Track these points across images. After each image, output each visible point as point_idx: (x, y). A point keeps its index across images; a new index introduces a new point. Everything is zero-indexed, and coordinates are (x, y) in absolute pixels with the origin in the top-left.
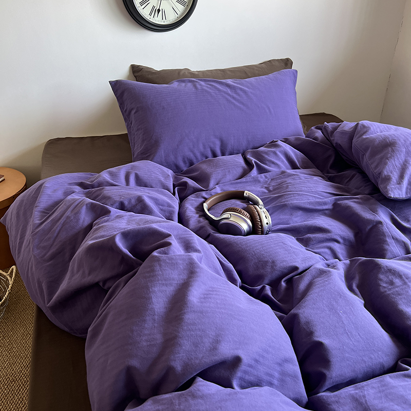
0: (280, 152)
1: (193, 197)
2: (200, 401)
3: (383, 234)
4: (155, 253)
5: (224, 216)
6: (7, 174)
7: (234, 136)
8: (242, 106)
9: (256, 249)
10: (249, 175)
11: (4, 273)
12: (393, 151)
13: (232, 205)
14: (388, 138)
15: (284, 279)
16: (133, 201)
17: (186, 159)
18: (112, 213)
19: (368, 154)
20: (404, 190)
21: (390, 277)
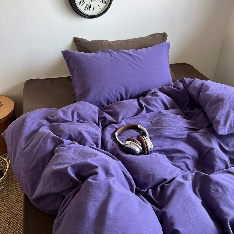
0: (158, 99)
1: (109, 128)
3: (214, 156)
4: (89, 179)
5: (128, 143)
8: (137, 68)
9: (144, 166)
10: (141, 114)
11: (4, 159)
12: (222, 104)
13: (131, 133)
14: (220, 96)
15: (159, 186)
16: (77, 134)
17: (105, 99)
18: (65, 143)
19: (208, 104)
20: (227, 130)
21: (216, 187)
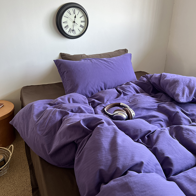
0: (131, 87)
1: (99, 107)
2: (134, 177)
3: (180, 117)
4: (98, 126)
5: (115, 113)
6: (5, 103)
7: (109, 81)
8: (111, 69)
9: (132, 125)
10: (120, 96)
11: (6, 149)
12: (178, 84)
14: (175, 79)
15: (146, 136)
16: (77, 109)
17: (90, 92)
18: (70, 114)
19: (168, 86)
20: (185, 99)
21: (187, 132)
